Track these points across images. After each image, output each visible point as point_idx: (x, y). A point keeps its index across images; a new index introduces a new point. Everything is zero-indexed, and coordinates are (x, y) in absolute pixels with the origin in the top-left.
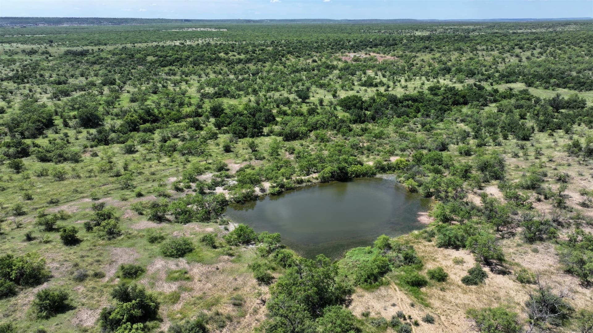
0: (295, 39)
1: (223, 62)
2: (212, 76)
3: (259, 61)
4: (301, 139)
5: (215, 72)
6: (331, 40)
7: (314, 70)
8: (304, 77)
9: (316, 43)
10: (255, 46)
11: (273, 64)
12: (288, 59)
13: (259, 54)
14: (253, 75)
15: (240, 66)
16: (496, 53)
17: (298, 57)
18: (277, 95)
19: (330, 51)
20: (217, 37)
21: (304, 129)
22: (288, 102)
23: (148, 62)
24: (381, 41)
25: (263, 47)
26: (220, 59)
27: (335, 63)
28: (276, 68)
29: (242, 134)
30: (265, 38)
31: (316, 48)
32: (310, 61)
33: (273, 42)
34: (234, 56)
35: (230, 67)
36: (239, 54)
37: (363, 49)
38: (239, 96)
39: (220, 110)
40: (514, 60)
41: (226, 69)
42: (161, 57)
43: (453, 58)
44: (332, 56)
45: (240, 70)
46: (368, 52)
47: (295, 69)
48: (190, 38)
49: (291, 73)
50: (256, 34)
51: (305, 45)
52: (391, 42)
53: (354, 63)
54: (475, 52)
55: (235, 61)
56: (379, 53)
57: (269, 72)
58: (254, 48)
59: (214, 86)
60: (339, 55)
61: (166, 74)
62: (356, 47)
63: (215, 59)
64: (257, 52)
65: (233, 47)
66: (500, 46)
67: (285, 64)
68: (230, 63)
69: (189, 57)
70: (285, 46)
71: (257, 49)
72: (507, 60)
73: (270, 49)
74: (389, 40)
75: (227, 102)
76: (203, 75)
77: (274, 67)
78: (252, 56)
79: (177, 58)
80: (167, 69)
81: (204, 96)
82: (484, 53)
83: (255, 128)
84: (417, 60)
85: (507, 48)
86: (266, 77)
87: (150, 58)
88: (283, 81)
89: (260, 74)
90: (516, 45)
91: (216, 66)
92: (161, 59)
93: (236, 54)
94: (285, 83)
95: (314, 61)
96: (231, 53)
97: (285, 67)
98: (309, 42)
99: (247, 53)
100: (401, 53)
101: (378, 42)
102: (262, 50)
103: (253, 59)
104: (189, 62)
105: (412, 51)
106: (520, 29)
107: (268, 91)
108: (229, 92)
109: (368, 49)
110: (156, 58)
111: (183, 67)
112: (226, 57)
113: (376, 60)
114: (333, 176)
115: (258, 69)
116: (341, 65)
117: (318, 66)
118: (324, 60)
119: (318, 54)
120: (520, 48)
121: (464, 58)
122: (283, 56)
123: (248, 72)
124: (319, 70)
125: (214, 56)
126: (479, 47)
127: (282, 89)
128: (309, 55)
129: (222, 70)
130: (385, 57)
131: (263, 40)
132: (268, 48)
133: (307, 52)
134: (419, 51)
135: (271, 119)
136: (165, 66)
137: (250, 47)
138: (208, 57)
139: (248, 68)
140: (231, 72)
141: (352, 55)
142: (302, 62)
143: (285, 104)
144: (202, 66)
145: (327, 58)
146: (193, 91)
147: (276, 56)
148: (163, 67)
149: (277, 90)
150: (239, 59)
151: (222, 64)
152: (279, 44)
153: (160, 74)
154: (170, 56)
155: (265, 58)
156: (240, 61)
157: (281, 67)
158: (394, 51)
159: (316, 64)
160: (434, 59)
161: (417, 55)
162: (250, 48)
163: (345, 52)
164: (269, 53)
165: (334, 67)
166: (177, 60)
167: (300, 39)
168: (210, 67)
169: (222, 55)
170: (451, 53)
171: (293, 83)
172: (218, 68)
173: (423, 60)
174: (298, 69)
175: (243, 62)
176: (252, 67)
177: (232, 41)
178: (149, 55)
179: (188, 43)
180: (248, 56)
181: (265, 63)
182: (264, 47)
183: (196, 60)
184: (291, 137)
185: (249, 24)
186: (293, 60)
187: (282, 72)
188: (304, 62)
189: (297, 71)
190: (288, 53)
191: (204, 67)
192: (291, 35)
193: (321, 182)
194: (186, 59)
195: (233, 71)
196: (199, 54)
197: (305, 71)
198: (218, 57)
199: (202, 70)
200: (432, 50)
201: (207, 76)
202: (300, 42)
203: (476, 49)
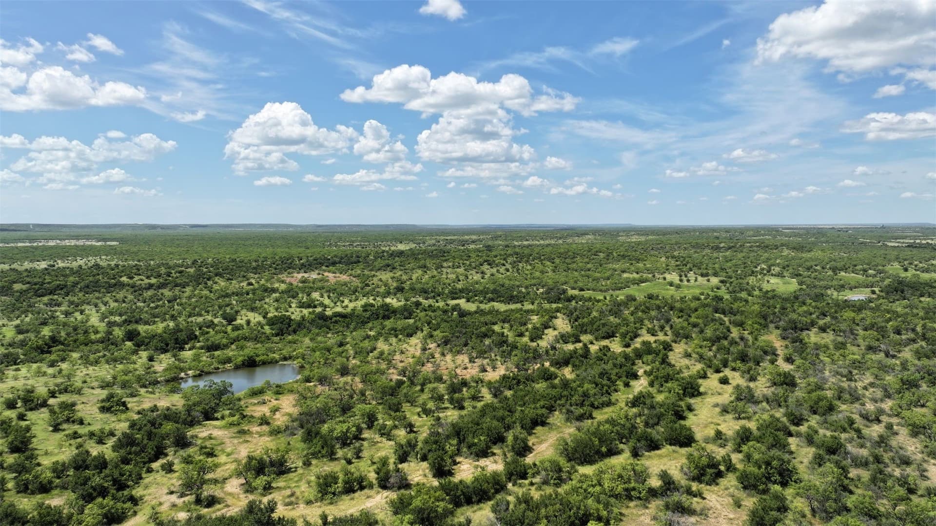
0: (228, 256)
1: (127, 288)
2: (113, 305)
3: (176, 286)
4: (222, 349)
5: (116, 301)
6: (277, 258)
7: (248, 294)
8: (234, 302)
9: (256, 261)
10: (169, 268)
11: (195, 289)
12: (216, 283)
13: (177, 278)
14: (169, 302)
15: (150, 293)
16: (461, 270)
17: (229, 279)
18: (200, 319)
19: (273, 271)
20: (107, 255)
21: (224, 341)
22: (211, 325)
23: (17, 292)
24: (342, 258)
25: (180, 269)
26: (122, 285)
27: (276, 285)
28: (200, 294)
29: (163, 349)
30: (183, 256)
31: (254, 268)
32: (244, 284)
33: (194, 262)
34: (142, 280)
35: (137, 293)
36: (148, 277)
37: (316, 268)
38: (154, 322)
39: (136, 333)
40: (477, 277)
41: (130, 297)
42: (36, 284)
43: (414, 277)
44: (274, 278)
45: (151, 297)
46: (321, 272)
47: (224, 294)
48: (63, 258)
49: (218, 298)
50: (169, 249)
51: (240, 264)
52: (354, 259)
53: (300, 285)
54: (439, 270)
55: (144, 286)
56: (335, 273)
57: (190, 298)
58: (168, 270)
59: (121, 315)
60: (283, 276)
61: (46, 305)
62: (307, 266)
63: (115, 285)
64: (173, 275)
65: (138, 270)
66: (468, 263)
67: (212, 288)
68: (137, 290)
69: (77, 284)
70: (212, 266)
71: (173, 271)
72: (470, 277)
73: (192, 270)
74: (352, 257)
75: (142, 328)
76: (101, 305)
77: (197, 292)
78: (166, 280)
79: (60, 285)
80: (46, 299)
81: (111, 324)
82: (449, 270)
83: (176, 344)
84: (375, 280)
85: (474, 265)
86: (186, 303)
87: (17, 287)
88: (208, 307)
89: (178, 301)
90: (485, 261)
91: (118, 293)
92: (37, 287)
93: (144, 278)
94: (210, 309)
95: (250, 284)
96: (137, 278)
97: (211, 292)
98: (246, 261)
99: (160, 276)
100: (359, 272)
101: (337, 260)
102: (181, 272)
103: (169, 283)
104: (77, 290)
105: (371, 270)
106: (527, 240)
107: (190, 316)
108: (141, 319)
109: (324, 267)
110: (28, 285)
111: (70, 296)
112: (131, 282)
113: (328, 281)
114: (243, 364)
115: (176, 295)
116: (283, 287)
117: (254, 290)
118: (263, 282)
119: (256, 276)
120: (489, 264)
121: (427, 276)
122: (208, 280)
123: (161, 299)
124: (254, 294)
125: (113, 281)
126: (445, 264)
127: (206, 314)
128: (244, 277)
129: (126, 297)
130: (339, 277)
131: (180, 259)
132: (188, 270)
133: (242, 273)
134: (379, 269)
135: (193, 337)
136: (43, 295)
137: (163, 268)
138: (106, 282)
139: (162, 294)
140: (139, 300)
141: (300, 276)
142: (235, 285)
143: (208, 327)
144: (97, 294)
145: (267, 281)
146: (94, 320)
147: (200, 279)
148: (39, 296)
149: (201, 315)
150: (149, 284)
151: (125, 290)
152: (204, 264)
153: (36, 305)
154: (49, 283)
155: (185, 282)
156: (150, 286)
157: (206, 292)
158: (352, 270)
159: (252, 287)
160: (393, 278)
161: (377, 274)
162: (163, 270)
163: (292, 273)
164: (189, 276)
165: (274, 290)
166: (60, 287)
167: (233, 257)
168: (109, 295)
169: (124, 279)
170: (414, 271)
171: (220, 307)
172: (120, 295)
173: (381, 280)
174: (227, 293)
175: (154, 287)
176: (167, 292)
177: (133, 260)
178: (14, 282)
179: (61, 264)
180: (161, 280)
181: (184, 288)
182: (183, 269)
183: (88, 287)
184: (212, 348)
185: (153, 231)
186: (223, 284)
187: (206, 298)
188: (237, 286)
189: (227, 296)
190: (216, 275)
191: (101, 295)
192: (222, 250)
193: (234, 368)
194: (73, 286)
195: (141, 299)
196: (91, 279)
197: (237, 296)
198: (120, 282)
199: (98, 298)
200: (394, 268)
201: (105, 305)
202: (234, 260)
203: (442, 267)
